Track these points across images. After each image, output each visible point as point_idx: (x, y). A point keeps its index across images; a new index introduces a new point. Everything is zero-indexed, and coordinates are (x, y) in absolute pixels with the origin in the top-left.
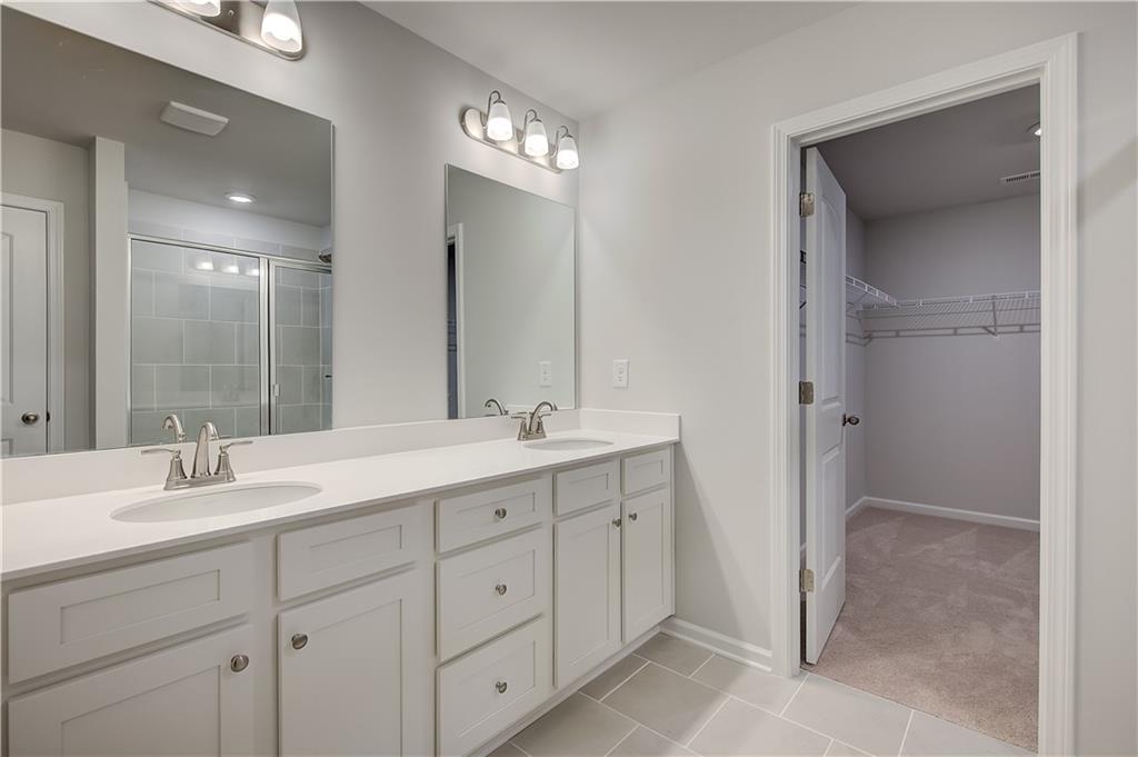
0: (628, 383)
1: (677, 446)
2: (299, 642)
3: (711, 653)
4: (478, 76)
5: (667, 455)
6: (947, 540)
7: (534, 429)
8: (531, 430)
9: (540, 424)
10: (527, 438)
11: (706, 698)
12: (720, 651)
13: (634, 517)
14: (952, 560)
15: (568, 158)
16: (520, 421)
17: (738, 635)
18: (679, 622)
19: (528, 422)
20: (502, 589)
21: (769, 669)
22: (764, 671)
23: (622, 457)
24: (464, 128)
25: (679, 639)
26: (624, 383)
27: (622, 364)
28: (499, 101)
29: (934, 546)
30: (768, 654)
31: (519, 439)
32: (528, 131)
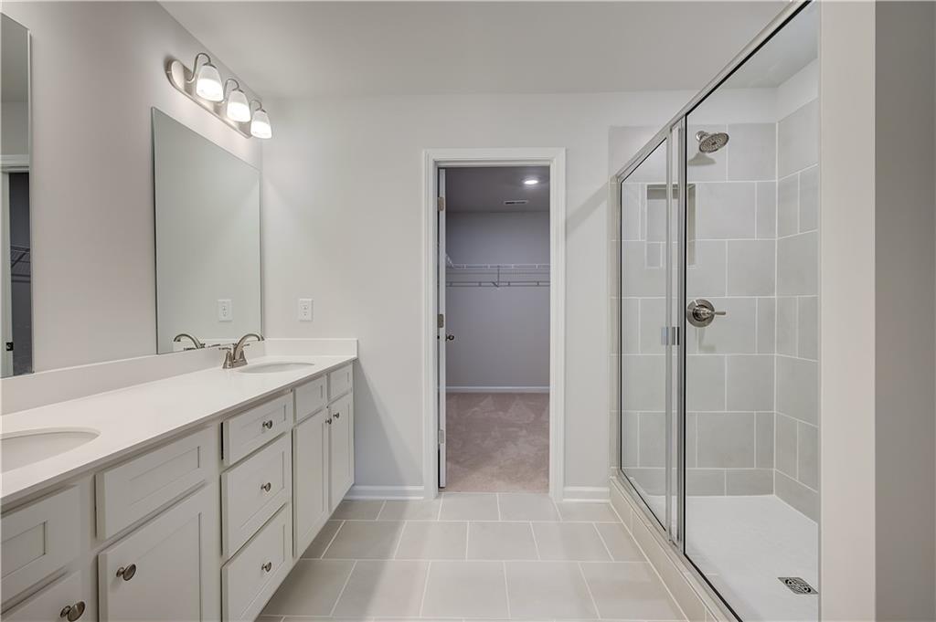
0: (312, 317)
1: (355, 362)
2: (128, 573)
3: (383, 501)
4: (182, 34)
5: (350, 368)
6: (482, 404)
7: (237, 357)
8: (235, 358)
9: (242, 354)
10: (232, 366)
11: (393, 528)
12: (388, 498)
13: (337, 416)
14: (486, 414)
15: (262, 129)
16: (226, 351)
17: (402, 483)
18: (357, 487)
19: (232, 352)
20: (267, 487)
21: (422, 498)
22: (419, 500)
23: (328, 373)
24: (169, 76)
25: (358, 500)
26: (308, 317)
27: (306, 302)
28: (209, 63)
29: (476, 409)
30: (422, 488)
31: (225, 367)
32: (230, 99)
